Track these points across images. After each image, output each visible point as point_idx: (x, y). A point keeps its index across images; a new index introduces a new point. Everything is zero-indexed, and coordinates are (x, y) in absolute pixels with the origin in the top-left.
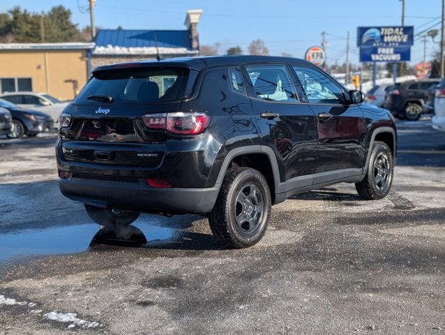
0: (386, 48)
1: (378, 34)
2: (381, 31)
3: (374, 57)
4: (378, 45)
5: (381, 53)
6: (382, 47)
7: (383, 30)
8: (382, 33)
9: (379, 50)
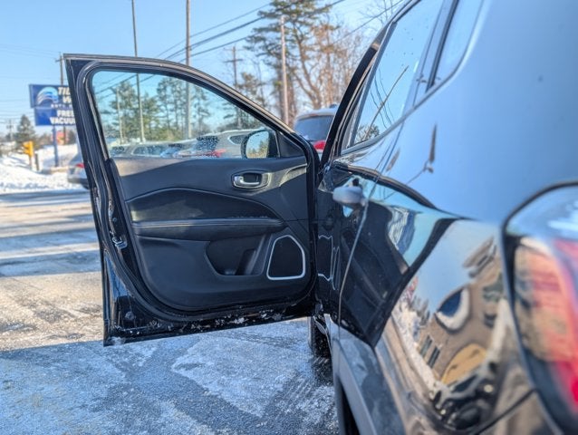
0: (66, 110)
1: (55, 93)
2: (58, 90)
3: (52, 120)
4: (56, 106)
5: (61, 116)
6: (61, 109)
7: (60, 89)
8: (60, 93)
9: (59, 113)
